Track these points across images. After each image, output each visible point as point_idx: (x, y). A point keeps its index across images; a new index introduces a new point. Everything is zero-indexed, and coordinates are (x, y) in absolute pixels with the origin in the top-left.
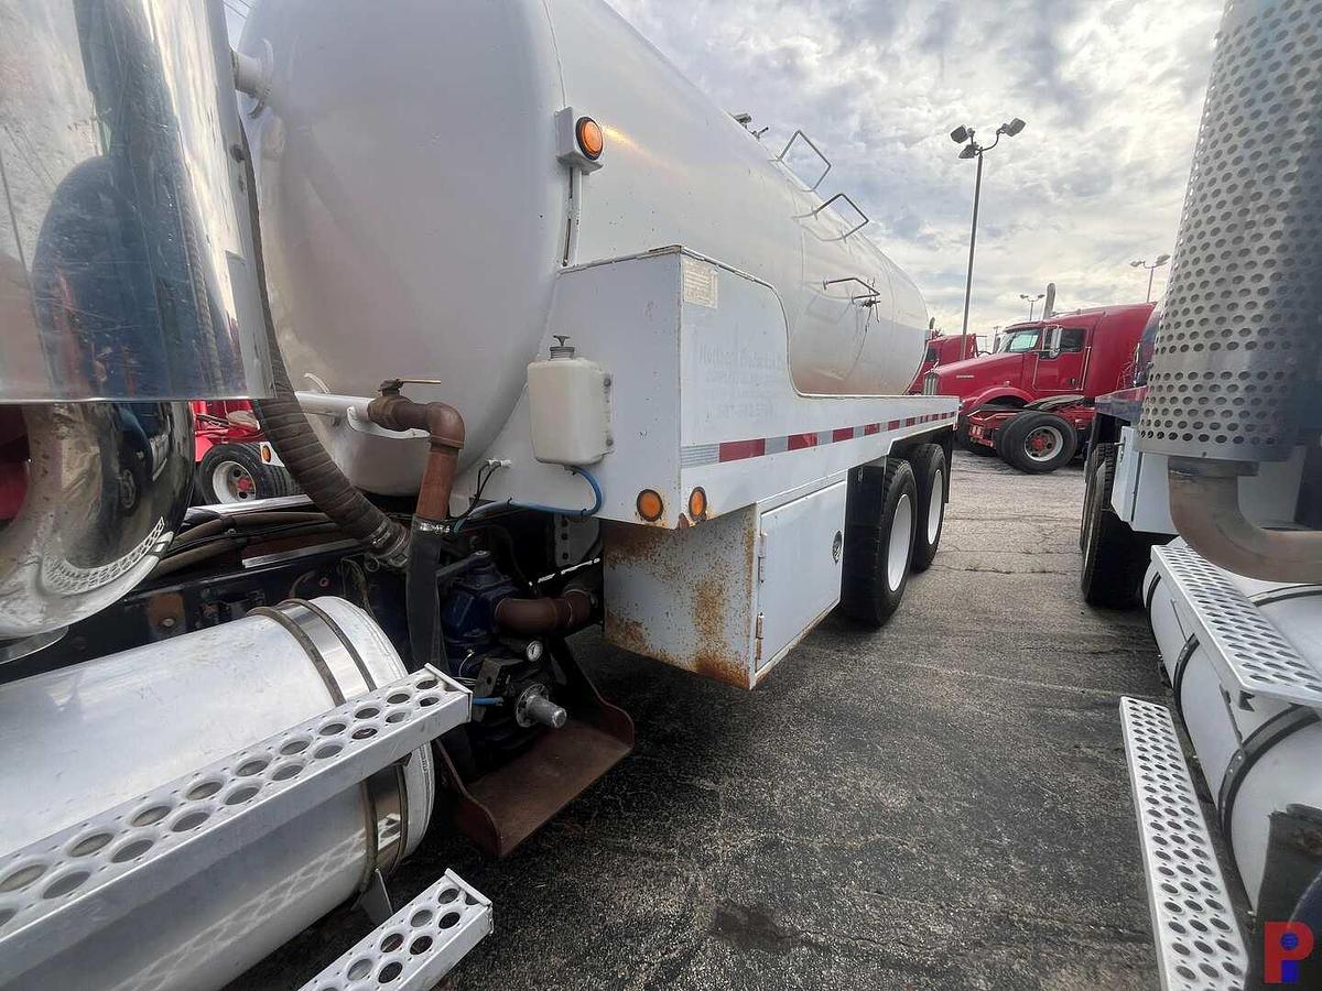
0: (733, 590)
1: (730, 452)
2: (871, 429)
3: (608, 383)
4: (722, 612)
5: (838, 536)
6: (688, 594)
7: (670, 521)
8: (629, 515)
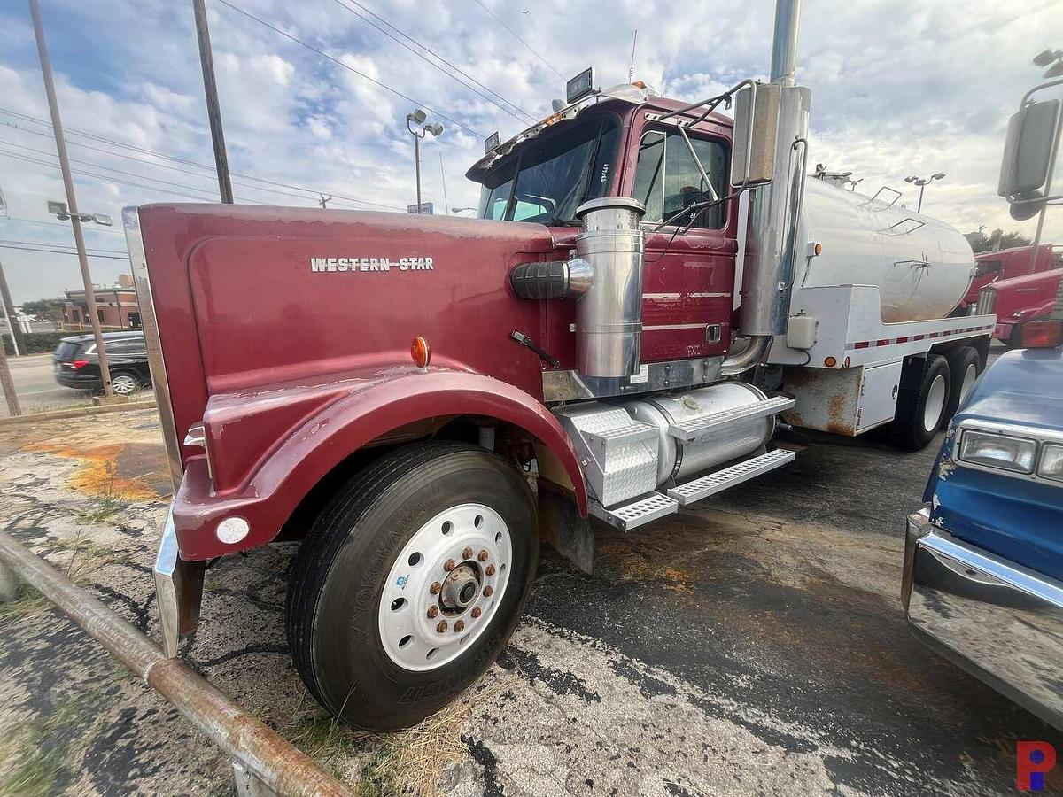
0: (849, 398)
1: (858, 346)
2: (918, 338)
3: (817, 324)
4: (843, 406)
5: (896, 387)
6: (825, 401)
7: (838, 366)
8: (821, 365)
